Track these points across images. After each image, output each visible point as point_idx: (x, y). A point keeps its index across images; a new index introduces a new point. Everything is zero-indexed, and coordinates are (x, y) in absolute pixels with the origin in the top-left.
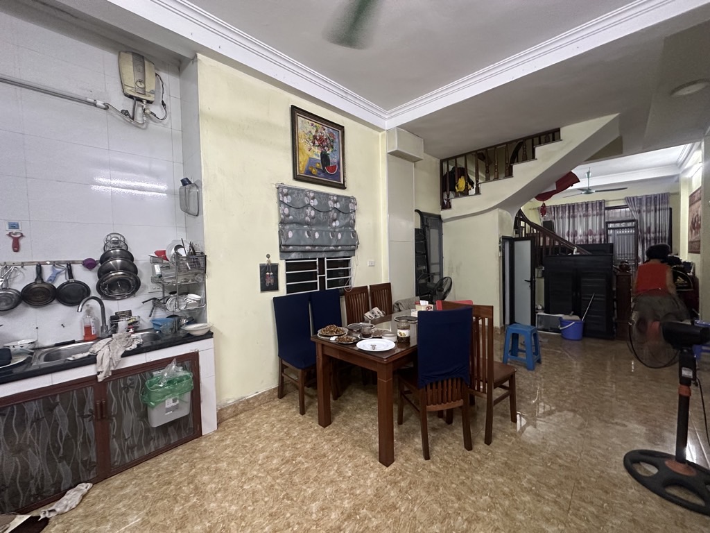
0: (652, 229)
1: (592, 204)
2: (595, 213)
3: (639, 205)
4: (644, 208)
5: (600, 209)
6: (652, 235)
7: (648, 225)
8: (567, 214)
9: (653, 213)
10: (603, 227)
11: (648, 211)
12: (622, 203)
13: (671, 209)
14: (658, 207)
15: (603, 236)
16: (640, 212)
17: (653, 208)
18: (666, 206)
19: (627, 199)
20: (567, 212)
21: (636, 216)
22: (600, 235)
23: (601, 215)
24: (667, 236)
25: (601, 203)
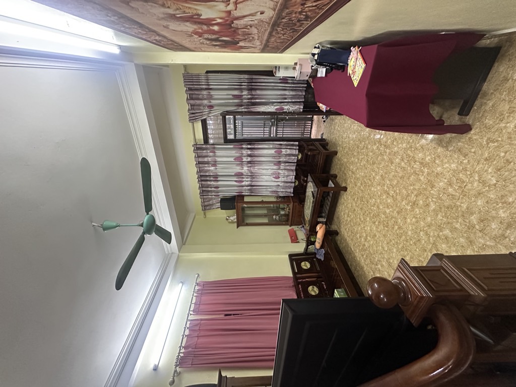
0: (236, 93)
1: (199, 157)
2: (211, 154)
3: (202, 107)
4: (205, 102)
5: (206, 149)
6: (245, 93)
7: (231, 97)
8: (212, 183)
9: (213, 93)
10: (232, 146)
11: (210, 97)
12: (199, 126)
13: (207, 72)
14: (204, 87)
15: (244, 146)
16: (211, 107)
17: (205, 92)
18: (203, 78)
19: (192, 119)
20: (209, 183)
21: (218, 111)
22: (242, 148)
23: (214, 148)
24: (246, 76)
25: (197, 148)
